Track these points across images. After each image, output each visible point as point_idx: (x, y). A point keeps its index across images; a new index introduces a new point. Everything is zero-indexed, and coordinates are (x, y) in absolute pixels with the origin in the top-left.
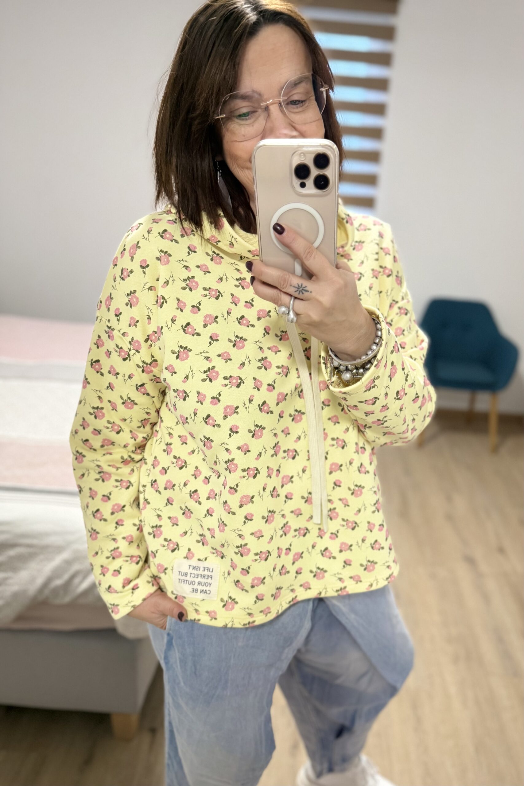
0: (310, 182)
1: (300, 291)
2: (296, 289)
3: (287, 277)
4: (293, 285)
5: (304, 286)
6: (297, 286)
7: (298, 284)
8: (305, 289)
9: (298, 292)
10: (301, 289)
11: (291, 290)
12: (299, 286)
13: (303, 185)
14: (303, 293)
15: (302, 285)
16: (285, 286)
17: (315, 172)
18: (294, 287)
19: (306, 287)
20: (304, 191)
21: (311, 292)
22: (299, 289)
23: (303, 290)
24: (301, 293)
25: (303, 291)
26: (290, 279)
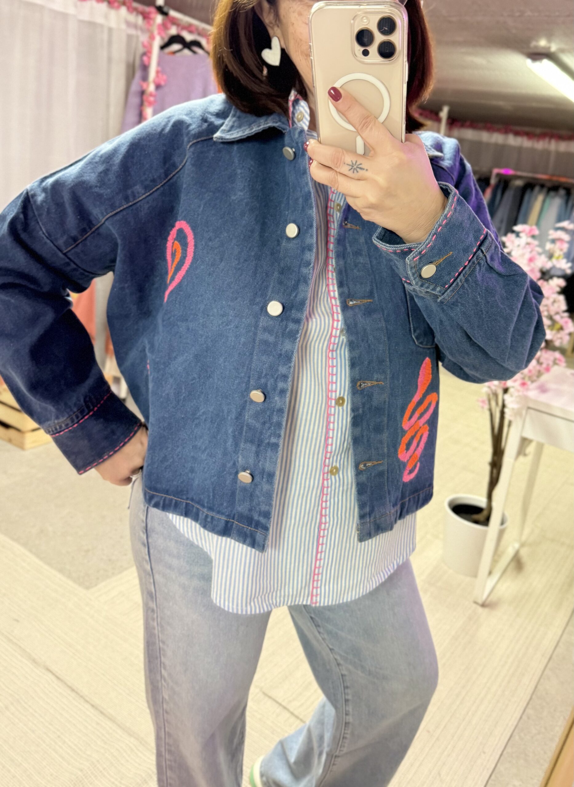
0: (373, 49)
1: (354, 169)
2: (350, 167)
3: (340, 154)
4: (346, 163)
5: (358, 163)
6: (351, 163)
7: (352, 161)
8: (359, 166)
9: (352, 170)
10: (355, 167)
11: (345, 169)
12: (353, 164)
13: (366, 53)
14: (357, 172)
15: (356, 162)
16: (338, 164)
17: (379, 38)
18: (348, 165)
19: (361, 164)
20: (366, 59)
21: (367, 170)
22: (353, 166)
23: (357, 167)
24: (355, 171)
25: (358, 170)
26: (343, 158)
